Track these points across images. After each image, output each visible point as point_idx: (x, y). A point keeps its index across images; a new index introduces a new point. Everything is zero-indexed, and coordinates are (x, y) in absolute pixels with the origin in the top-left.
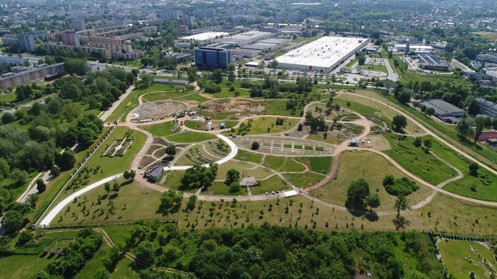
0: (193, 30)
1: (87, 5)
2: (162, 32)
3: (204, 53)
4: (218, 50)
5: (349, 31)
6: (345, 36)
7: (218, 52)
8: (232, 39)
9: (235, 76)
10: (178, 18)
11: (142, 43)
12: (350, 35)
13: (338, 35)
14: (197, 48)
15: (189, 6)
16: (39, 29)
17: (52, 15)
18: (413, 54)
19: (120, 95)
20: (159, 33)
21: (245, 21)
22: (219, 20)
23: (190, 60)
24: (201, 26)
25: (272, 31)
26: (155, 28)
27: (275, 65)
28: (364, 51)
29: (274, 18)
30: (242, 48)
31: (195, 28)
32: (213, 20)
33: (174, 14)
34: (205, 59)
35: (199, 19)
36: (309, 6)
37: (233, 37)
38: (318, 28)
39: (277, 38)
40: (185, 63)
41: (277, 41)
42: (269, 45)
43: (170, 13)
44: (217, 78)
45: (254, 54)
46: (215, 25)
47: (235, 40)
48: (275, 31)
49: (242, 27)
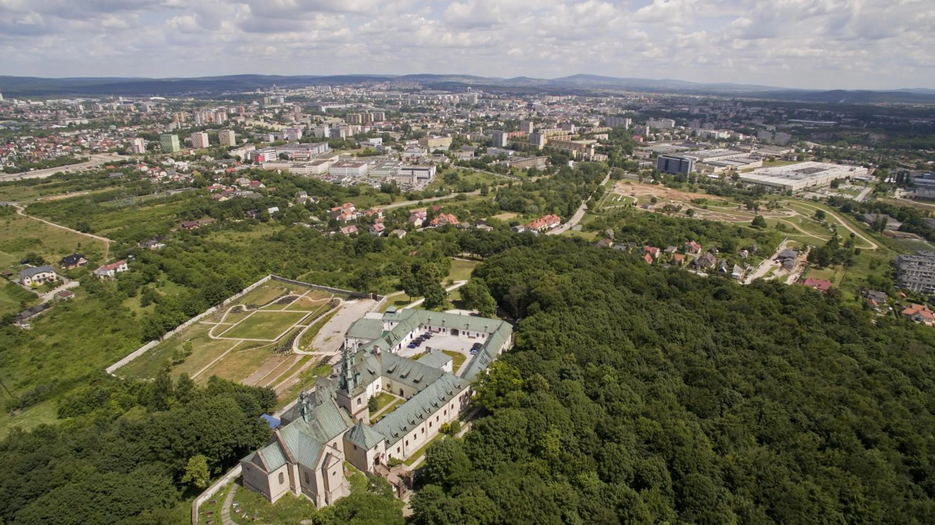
0: (650, 142)
2: (615, 141)
3: (667, 161)
4: (681, 159)
7: (681, 161)
8: (694, 154)
9: (695, 181)
10: (628, 127)
11: (599, 148)
12: (849, 163)
14: (661, 156)
15: (638, 113)
19: (602, 179)
20: (613, 141)
21: (714, 138)
22: (679, 134)
23: (651, 167)
24: (657, 138)
25: (744, 151)
26: (606, 136)
27: (735, 177)
28: (848, 178)
29: (754, 138)
30: (705, 163)
31: (651, 140)
32: (672, 134)
33: (622, 123)
34: (666, 167)
35: (653, 130)
36: (816, 125)
37: (696, 153)
38: (810, 153)
39: (749, 158)
40: (646, 168)
41: (748, 161)
42: (737, 164)
43: (618, 121)
44: (679, 180)
45: (717, 170)
46: (675, 139)
47: (698, 155)
48: (749, 151)
49: (708, 143)
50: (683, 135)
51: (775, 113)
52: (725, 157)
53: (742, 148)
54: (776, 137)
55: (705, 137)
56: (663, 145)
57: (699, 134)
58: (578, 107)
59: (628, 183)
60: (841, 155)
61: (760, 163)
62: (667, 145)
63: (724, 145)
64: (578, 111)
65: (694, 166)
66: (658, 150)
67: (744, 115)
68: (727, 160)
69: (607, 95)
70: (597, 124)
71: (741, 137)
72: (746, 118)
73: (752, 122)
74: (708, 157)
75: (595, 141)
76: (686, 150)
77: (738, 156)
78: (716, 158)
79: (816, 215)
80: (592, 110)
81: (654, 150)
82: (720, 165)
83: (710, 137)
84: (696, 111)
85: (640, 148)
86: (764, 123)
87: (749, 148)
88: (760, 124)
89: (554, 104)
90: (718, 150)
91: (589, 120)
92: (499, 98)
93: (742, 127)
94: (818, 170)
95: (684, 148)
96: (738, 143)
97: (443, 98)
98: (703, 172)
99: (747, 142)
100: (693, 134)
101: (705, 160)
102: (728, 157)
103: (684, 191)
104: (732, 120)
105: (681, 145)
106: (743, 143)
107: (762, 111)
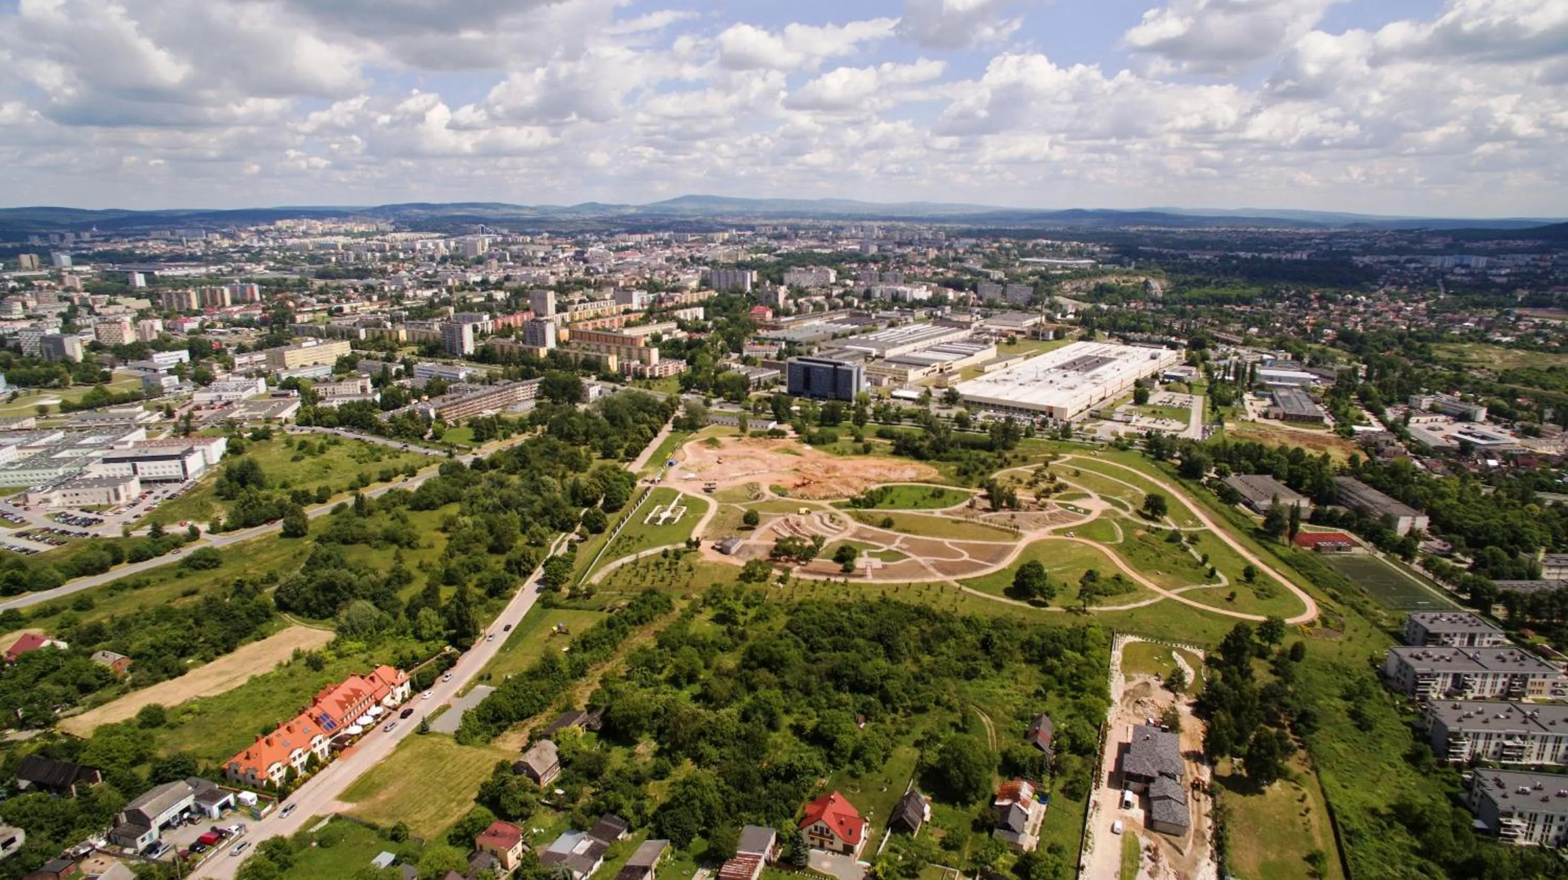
0: (783, 319)
1: (541, 254)
2: (716, 323)
3: (807, 370)
4: (835, 364)
5: (1142, 331)
6: (1127, 341)
7: (835, 370)
8: (867, 341)
9: (867, 417)
10: (749, 288)
11: (676, 343)
12: (1141, 341)
13: (1114, 340)
14: (793, 359)
15: (773, 259)
16: (462, 310)
17: (479, 279)
18: (1262, 387)
19: (650, 440)
20: (710, 324)
21: (904, 300)
22: (842, 296)
23: (776, 381)
24: (800, 310)
25: (962, 326)
26: (700, 312)
27: (952, 398)
28: (1155, 376)
29: (972, 295)
30: (890, 361)
31: (787, 313)
32: (828, 296)
33: (739, 280)
34: (807, 382)
35: (797, 292)
36: (1064, 267)
37: (872, 337)
38: (1071, 323)
39: (970, 341)
40: (767, 386)
41: (968, 348)
42: (949, 357)
43: (731, 276)
44: (830, 418)
45: (914, 375)
46: (834, 307)
47: (875, 344)
48: (968, 325)
49: (894, 313)
50: (849, 298)
51: (999, 249)
52: (926, 343)
53: (955, 319)
54: (1009, 292)
55: (888, 299)
56: (807, 324)
57: (878, 294)
58: (668, 253)
59: (712, 442)
60: (1122, 322)
61: (991, 352)
62: (817, 322)
63: (921, 313)
64: (668, 260)
65: (863, 378)
66: (797, 337)
67: (951, 254)
68: (930, 349)
69: (725, 227)
70: (694, 284)
71: (951, 294)
72: (954, 260)
73: (966, 265)
74: (894, 345)
75: (673, 325)
76: (853, 333)
77: (950, 338)
78: (911, 347)
79: (1148, 505)
80: (692, 258)
81: (789, 336)
82: (920, 364)
83: (897, 299)
84: (873, 250)
85: (763, 333)
86: (985, 266)
87: (967, 318)
88: (978, 267)
89: (627, 248)
90: (912, 328)
91: (682, 277)
92: (532, 242)
93: (950, 275)
94: (1101, 361)
95: (849, 327)
96: (948, 309)
97: (424, 245)
98: (885, 382)
99: (961, 306)
100: (867, 296)
101: (890, 353)
102: (933, 342)
103: (842, 453)
104: (931, 262)
105: (843, 322)
106: (954, 306)
107: (977, 246)
